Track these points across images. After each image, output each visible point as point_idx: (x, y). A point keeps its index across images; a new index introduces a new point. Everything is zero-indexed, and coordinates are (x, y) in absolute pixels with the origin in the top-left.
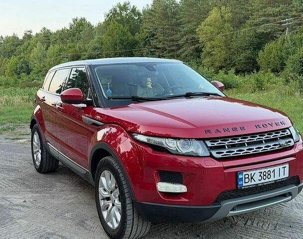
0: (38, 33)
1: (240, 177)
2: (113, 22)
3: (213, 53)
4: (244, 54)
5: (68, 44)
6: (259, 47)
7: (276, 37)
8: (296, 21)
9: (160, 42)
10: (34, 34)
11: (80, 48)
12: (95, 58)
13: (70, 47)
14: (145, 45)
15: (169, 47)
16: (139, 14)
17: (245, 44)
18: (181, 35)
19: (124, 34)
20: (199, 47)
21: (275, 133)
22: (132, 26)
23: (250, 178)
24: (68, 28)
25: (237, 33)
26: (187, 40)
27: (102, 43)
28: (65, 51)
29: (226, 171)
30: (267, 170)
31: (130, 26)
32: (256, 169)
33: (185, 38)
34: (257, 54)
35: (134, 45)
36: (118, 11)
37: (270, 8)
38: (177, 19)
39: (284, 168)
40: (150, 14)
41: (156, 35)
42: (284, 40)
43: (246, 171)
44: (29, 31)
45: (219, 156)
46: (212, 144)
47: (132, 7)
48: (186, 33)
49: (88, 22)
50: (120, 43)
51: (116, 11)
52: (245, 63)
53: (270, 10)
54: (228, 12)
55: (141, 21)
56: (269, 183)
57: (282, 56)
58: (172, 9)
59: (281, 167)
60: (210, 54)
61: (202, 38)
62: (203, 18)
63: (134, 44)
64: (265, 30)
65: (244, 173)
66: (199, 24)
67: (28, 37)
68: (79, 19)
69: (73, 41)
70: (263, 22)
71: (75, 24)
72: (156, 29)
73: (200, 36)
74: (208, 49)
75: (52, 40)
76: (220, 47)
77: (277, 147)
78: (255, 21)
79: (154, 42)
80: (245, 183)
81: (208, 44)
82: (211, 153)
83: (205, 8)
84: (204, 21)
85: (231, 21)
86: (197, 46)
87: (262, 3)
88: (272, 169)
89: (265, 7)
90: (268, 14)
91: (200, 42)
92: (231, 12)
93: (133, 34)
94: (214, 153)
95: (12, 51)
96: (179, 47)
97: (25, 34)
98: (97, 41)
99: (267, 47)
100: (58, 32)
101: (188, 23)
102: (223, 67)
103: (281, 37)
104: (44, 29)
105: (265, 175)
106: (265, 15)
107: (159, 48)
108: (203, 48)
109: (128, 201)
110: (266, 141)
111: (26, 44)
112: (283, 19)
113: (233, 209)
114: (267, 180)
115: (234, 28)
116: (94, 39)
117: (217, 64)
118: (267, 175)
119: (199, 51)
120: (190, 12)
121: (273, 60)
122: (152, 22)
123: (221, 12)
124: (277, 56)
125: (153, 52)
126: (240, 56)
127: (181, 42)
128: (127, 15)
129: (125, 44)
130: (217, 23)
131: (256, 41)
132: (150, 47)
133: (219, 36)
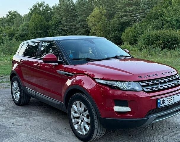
1: (158, 102)
2: (35, 14)
4: (113, 34)
5: (6, 27)
6: (122, 30)
7: (131, 24)
8: (142, 16)
9: (64, 26)
11: (14, 29)
13: (7, 29)
14: (55, 28)
15: (70, 29)
16: (51, 9)
17: (114, 28)
18: (77, 22)
19: (42, 21)
22: (47, 16)
23: (163, 102)
25: (109, 22)
26: (81, 25)
27: (28, 27)
28: (4, 31)
29: (151, 99)
31: (45, 16)
32: (166, 97)
33: (79, 24)
34: (121, 34)
36: (37, 7)
37: (127, 8)
38: (74, 13)
40: (58, 9)
41: (62, 22)
42: (136, 26)
45: (147, 90)
46: (143, 84)
47: (46, 5)
48: (80, 21)
49: (18, 13)
50: (40, 26)
51: (36, 7)
52: (114, 39)
54: (104, 10)
55: (52, 13)
57: (135, 35)
58: (71, 7)
59: (177, 95)
62: (90, 12)
63: (49, 27)
64: (125, 20)
65: (160, 99)
66: (87, 16)
68: (12, 12)
69: (9, 25)
70: (124, 16)
71: (10, 14)
72: (62, 18)
73: (88, 23)
74: (93, 31)
76: (100, 30)
78: (119, 15)
79: (60, 26)
80: (161, 104)
81: (93, 28)
82: (143, 89)
83: (91, 7)
84: (90, 14)
85: (106, 15)
86: (86, 29)
87: (123, 5)
88: (173, 97)
89: (124, 7)
90: (126, 11)
91: (88, 26)
92: (105, 10)
93: (48, 21)
96: (76, 29)
98: (25, 25)
99: (126, 30)
101: (81, 15)
103: (134, 24)
106: (124, 12)
107: (64, 30)
108: (90, 30)
109: (95, 118)
112: (135, 14)
113: (155, 120)
115: (107, 19)
116: (23, 23)
118: (171, 100)
119: (88, 32)
120: (82, 9)
121: (130, 37)
122: (59, 14)
123: (100, 9)
124: (132, 35)
125: (60, 32)
126: (111, 35)
127: (77, 27)
128: (43, 9)
129: (43, 27)
130: (98, 16)
131: (120, 26)
132: (58, 29)
133: (99, 24)
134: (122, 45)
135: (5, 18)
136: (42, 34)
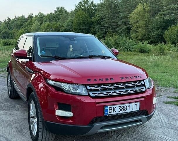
0: (36, 15)
1: (106, 109)
2: (80, 10)
3: (138, 31)
4: (156, 32)
5: (53, 22)
6: (165, 28)
7: (176, 23)
9: (107, 23)
10: (34, 16)
11: (59, 25)
12: (68, 31)
13: (54, 24)
14: (97, 24)
15: (112, 26)
16: (95, 6)
17: (157, 26)
18: (119, 19)
19: (86, 17)
20: (129, 26)
21: (133, 83)
22: (91, 13)
23: (112, 109)
24: (54, 13)
25: (152, 19)
26: (122, 22)
27: (72, 23)
28: (51, 26)
29: (97, 105)
30: (124, 105)
31: (90, 13)
32: (117, 105)
33: (121, 21)
34: (164, 33)
35: (91, 24)
36: (83, 4)
37: (173, 5)
38: (117, 10)
39: (136, 104)
40: (102, 6)
41: (104, 19)
43: (110, 105)
44: (31, 14)
45: (94, 95)
46: (90, 88)
47: (91, 2)
48: (122, 18)
49: (65, 10)
50: (83, 23)
53: (173, 6)
54: (148, 7)
55: (96, 10)
56: (125, 113)
58: (114, 3)
59: (134, 104)
60: (135, 31)
61: (131, 22)
62: (133, 9)
64: (170, 18)
66: (130, 13)
67: (31, 17)
68: (60, 8)
69: (56, 21)
70: (169, 13)
71: (58, 11)
72: (104, 15)
73: (130, 20)
74: (134, 28)
75: (44, 19)
76: (142, 27)
77: (133, 91)
78: (164, 13)
79: (102, 23)
80: (109, 112)
81: (135, 25)
82: (89, 94)
83: (134, 4)
84: (133, 11)
85: (149, 12)
86: (128, 26)
87: (169, 2)
88: (127, 105)
89: (170, 4)
90: (172, 9)
91: (130, 24)
93: (91, 18)
94: (91, 94)
95: (21, 25)
96: (118, 26)
97: (29, 15)
98: (70, 21)
99: (170, 28)
100: (48, 15)
101: (124, 12)
102: (143, 39)
104: (40, 13)
105: (123, 108)
106: (170, 9)
107: (106, 27)
108: (131, 27)
110: (127, 88)
111: (29, 21)
113: (101, 128)
114: (124, 111)
115: (151, 16)
116: (68, 20)
117: (140, 37)
118: (124, 108)
119: (129, 29)
120: (125, 5)
121: (173, 36)
122: (102, 11)
123: (144, 6)
124: (176, 34)
125: (102, 29)
126: (153, 33)
127: (118, 24)
128: (88, 6)
129: (86, 23)
130: (141, 13)
131: (164, 24)
132: (100, 26)
133: (142, 21)
134: (159, 44)
135: (53, 14)
136: (84, 30)
